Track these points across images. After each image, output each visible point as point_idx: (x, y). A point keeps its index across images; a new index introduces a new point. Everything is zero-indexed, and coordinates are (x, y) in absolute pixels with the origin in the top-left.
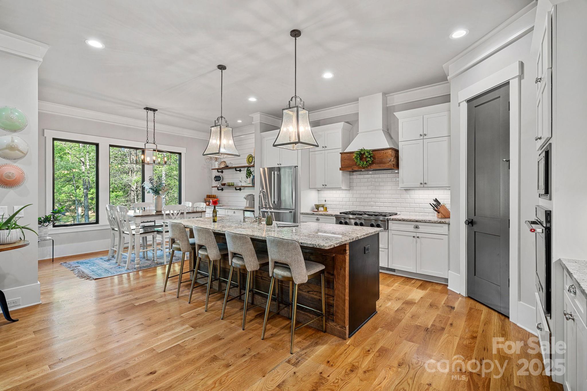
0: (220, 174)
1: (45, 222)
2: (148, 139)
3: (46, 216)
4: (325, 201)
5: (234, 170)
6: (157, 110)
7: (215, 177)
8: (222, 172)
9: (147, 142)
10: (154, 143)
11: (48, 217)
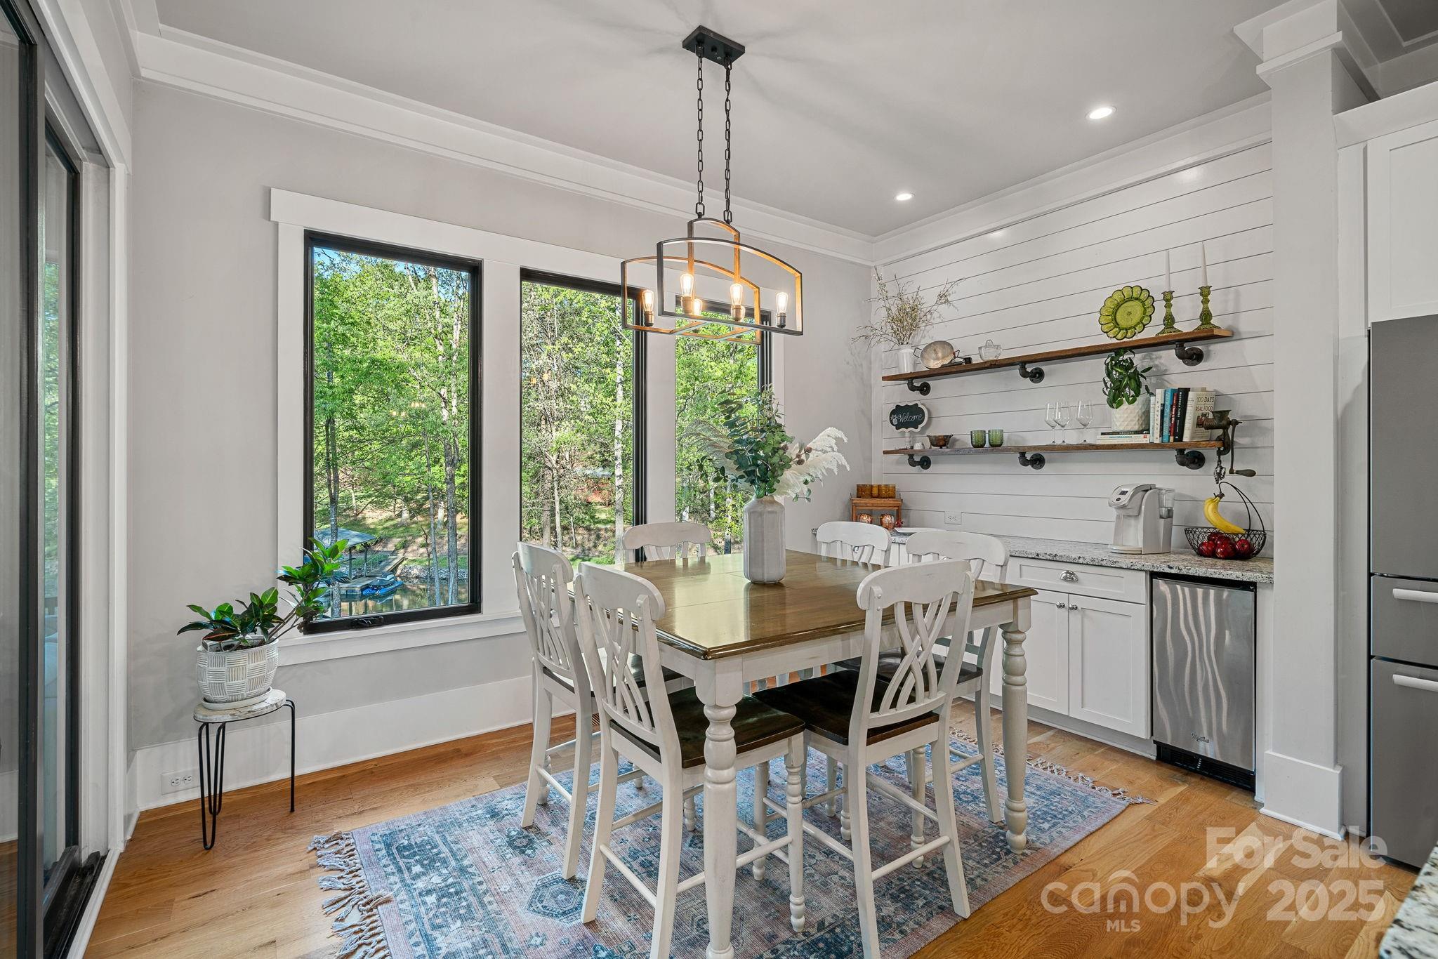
0: (914, 398)
1: (246, 626)
2: (701, 199)
3: (253, 595)
5: (1016, 371)
6: (741, 50)
7: (893, 413)
8: (925, 389)
9: (700, 215)
10: (728, 222)
11: (261, 602)
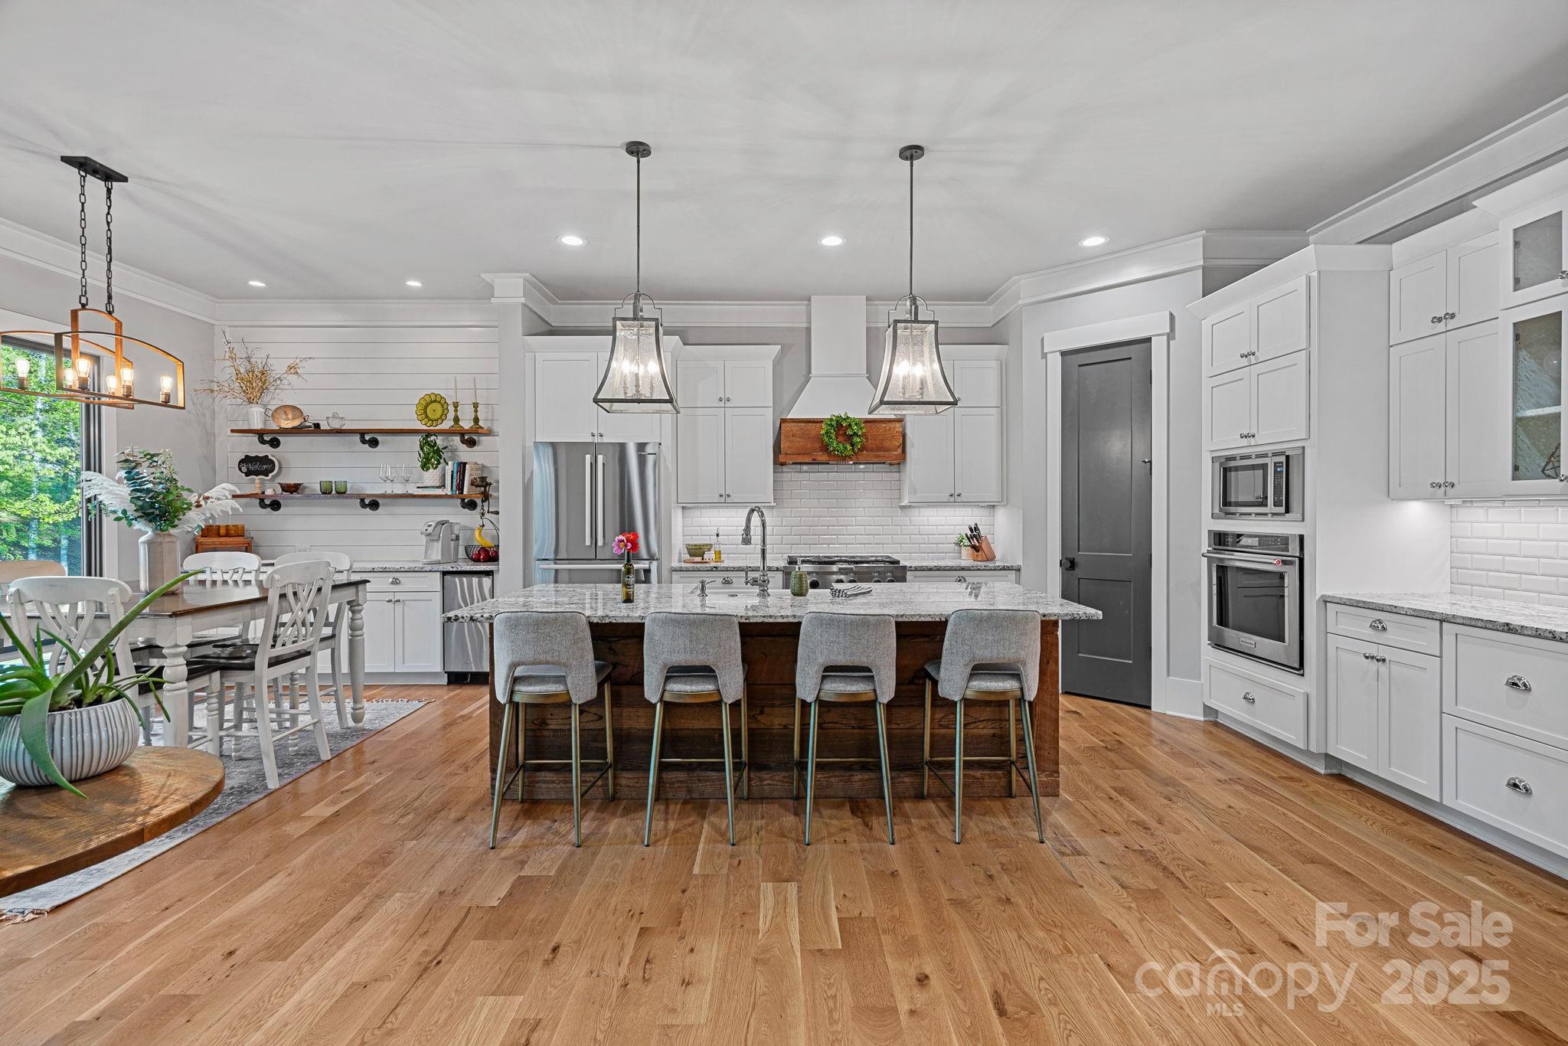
0: (265, 450)
2: (84, 292)
4: (718, 535)
5: (356, 438)
6: (124, 179)
7: (242, 461)
8: (275, 443)
9: (83, 306)
10: (110, 313)
